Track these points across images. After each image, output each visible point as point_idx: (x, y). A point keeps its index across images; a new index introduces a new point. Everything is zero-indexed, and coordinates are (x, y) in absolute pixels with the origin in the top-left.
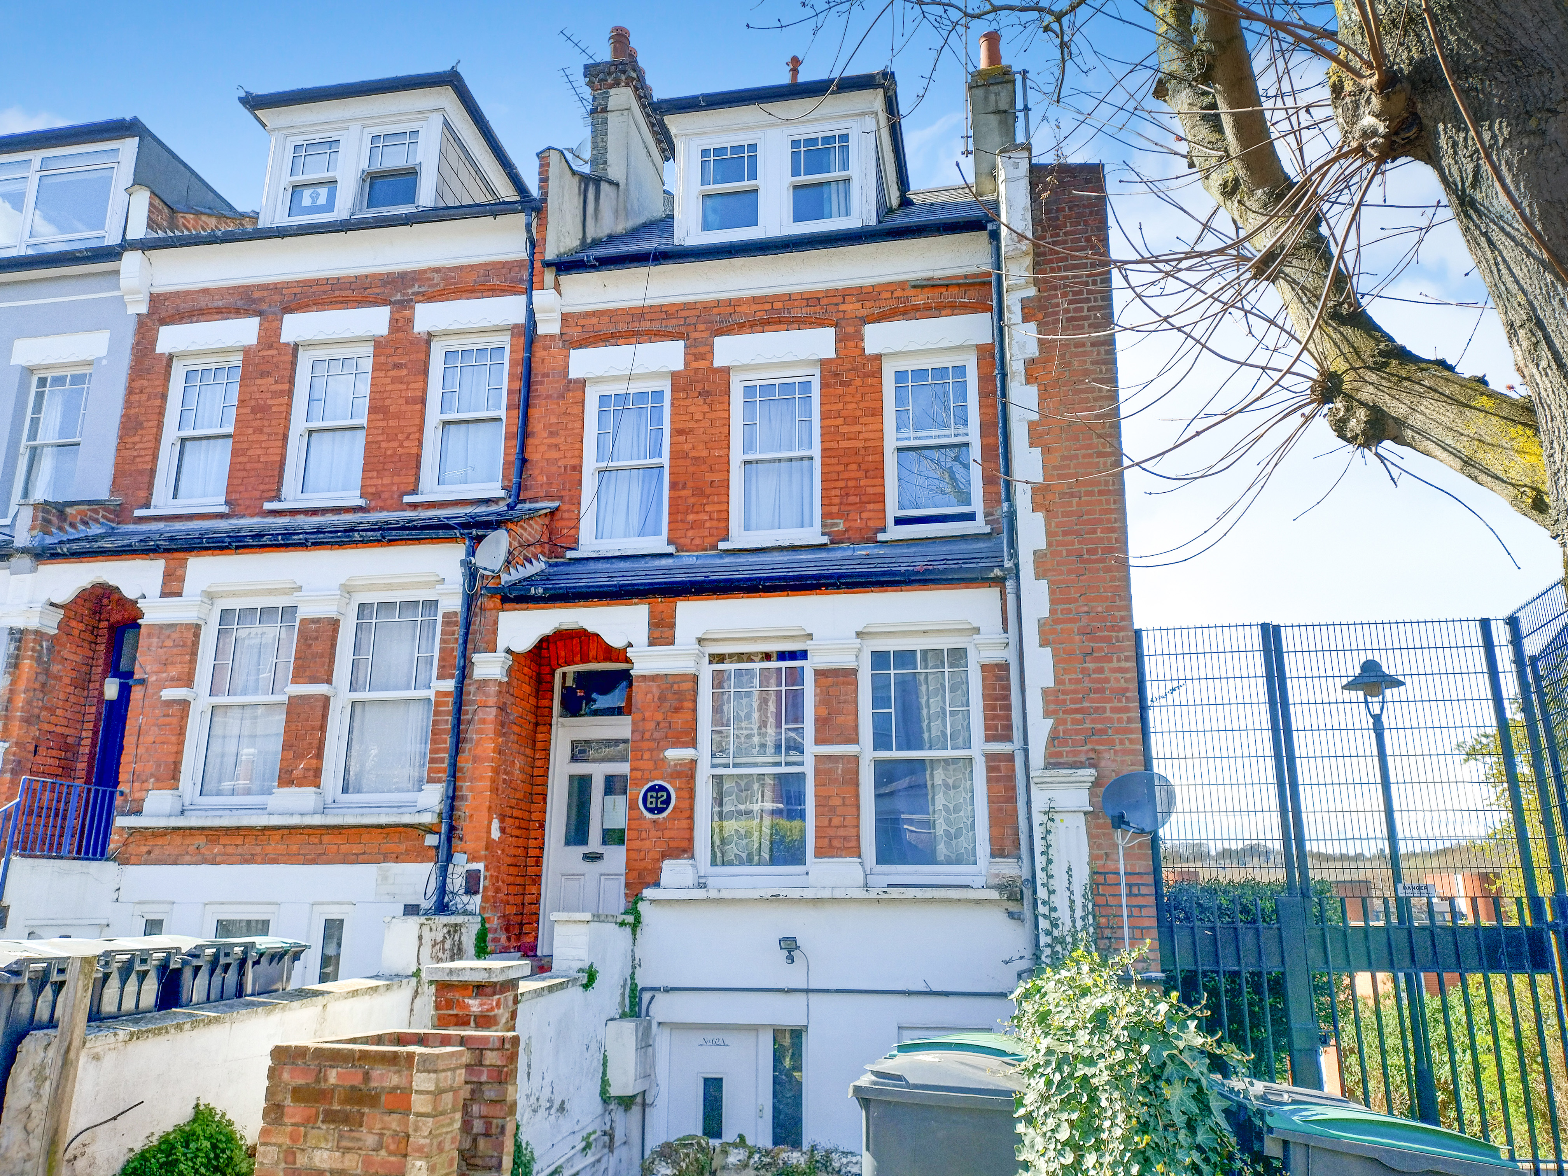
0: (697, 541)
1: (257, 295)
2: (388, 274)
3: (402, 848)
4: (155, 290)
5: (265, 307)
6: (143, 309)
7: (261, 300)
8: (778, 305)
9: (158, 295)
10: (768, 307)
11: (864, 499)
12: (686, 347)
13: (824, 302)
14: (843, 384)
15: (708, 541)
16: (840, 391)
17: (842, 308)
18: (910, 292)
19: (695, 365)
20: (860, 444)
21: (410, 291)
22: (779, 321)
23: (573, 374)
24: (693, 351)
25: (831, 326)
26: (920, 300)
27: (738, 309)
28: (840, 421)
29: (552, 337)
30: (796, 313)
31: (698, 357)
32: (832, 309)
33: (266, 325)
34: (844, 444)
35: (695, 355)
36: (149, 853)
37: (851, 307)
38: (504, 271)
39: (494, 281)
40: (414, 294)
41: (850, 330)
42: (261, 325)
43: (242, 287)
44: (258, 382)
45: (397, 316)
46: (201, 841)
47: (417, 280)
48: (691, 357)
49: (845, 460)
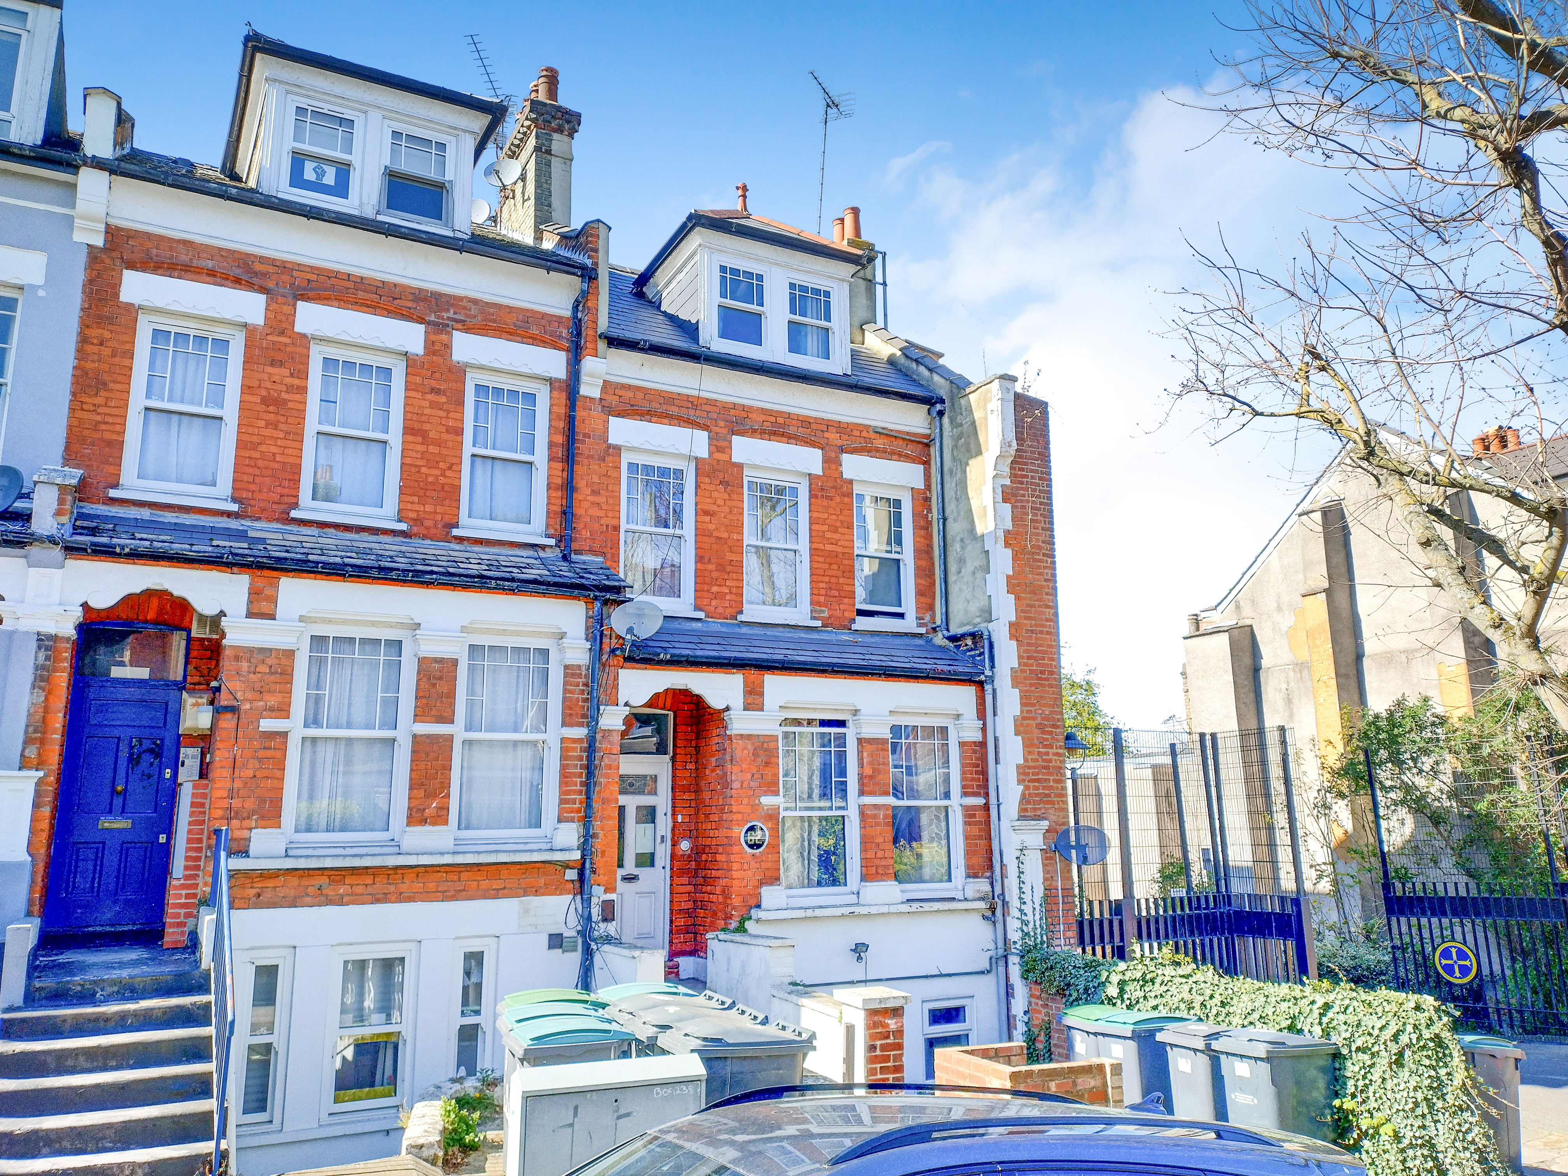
0: (720, 610)
1: (258, 267)
2: (420, 290)
3: (542, 881)
4: (113, 221)
5: (271, 285)
6: (99, 241)
7: (264, 275)
8: (781, 420)
9: (118, 229)
10: (773, 419)
11: (842, 594)
12: (709, 438)
13: (814, 426)
14: (828, 498)
15: (729, 611)
16: (825, 503)
17: (826, 435)
18: (872, 435)
19: (718, 456)
20: (840, 550)
21: (445, 315)
22: (783, 435)
23: (612, 440)
24: (715, 443)
25: (819, 448)
26: (880, 443)
27: (750, 415)
28: (826, 528)
29: (592, 399)
30: (792, 430)
31: (720, 450)
32: (819, 433)
33: (274, 306)
34: (829, 547)
35: (717, 447)
36: (259, 895)
37: (833, 437)
38: (543, 322)
39: (535, 331)
40: (449, 318)
41: (833, 455)
42: (268, 305)
43: (240, 253)
44: (269, 369)
45: (433, 337)
46: (323, 881)
47: (452, 305)
48: (715, 449)
49: (828, 560)
